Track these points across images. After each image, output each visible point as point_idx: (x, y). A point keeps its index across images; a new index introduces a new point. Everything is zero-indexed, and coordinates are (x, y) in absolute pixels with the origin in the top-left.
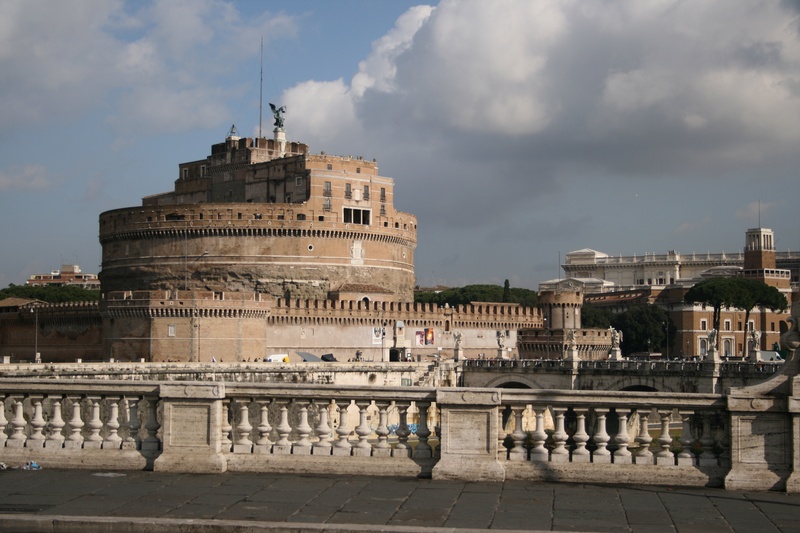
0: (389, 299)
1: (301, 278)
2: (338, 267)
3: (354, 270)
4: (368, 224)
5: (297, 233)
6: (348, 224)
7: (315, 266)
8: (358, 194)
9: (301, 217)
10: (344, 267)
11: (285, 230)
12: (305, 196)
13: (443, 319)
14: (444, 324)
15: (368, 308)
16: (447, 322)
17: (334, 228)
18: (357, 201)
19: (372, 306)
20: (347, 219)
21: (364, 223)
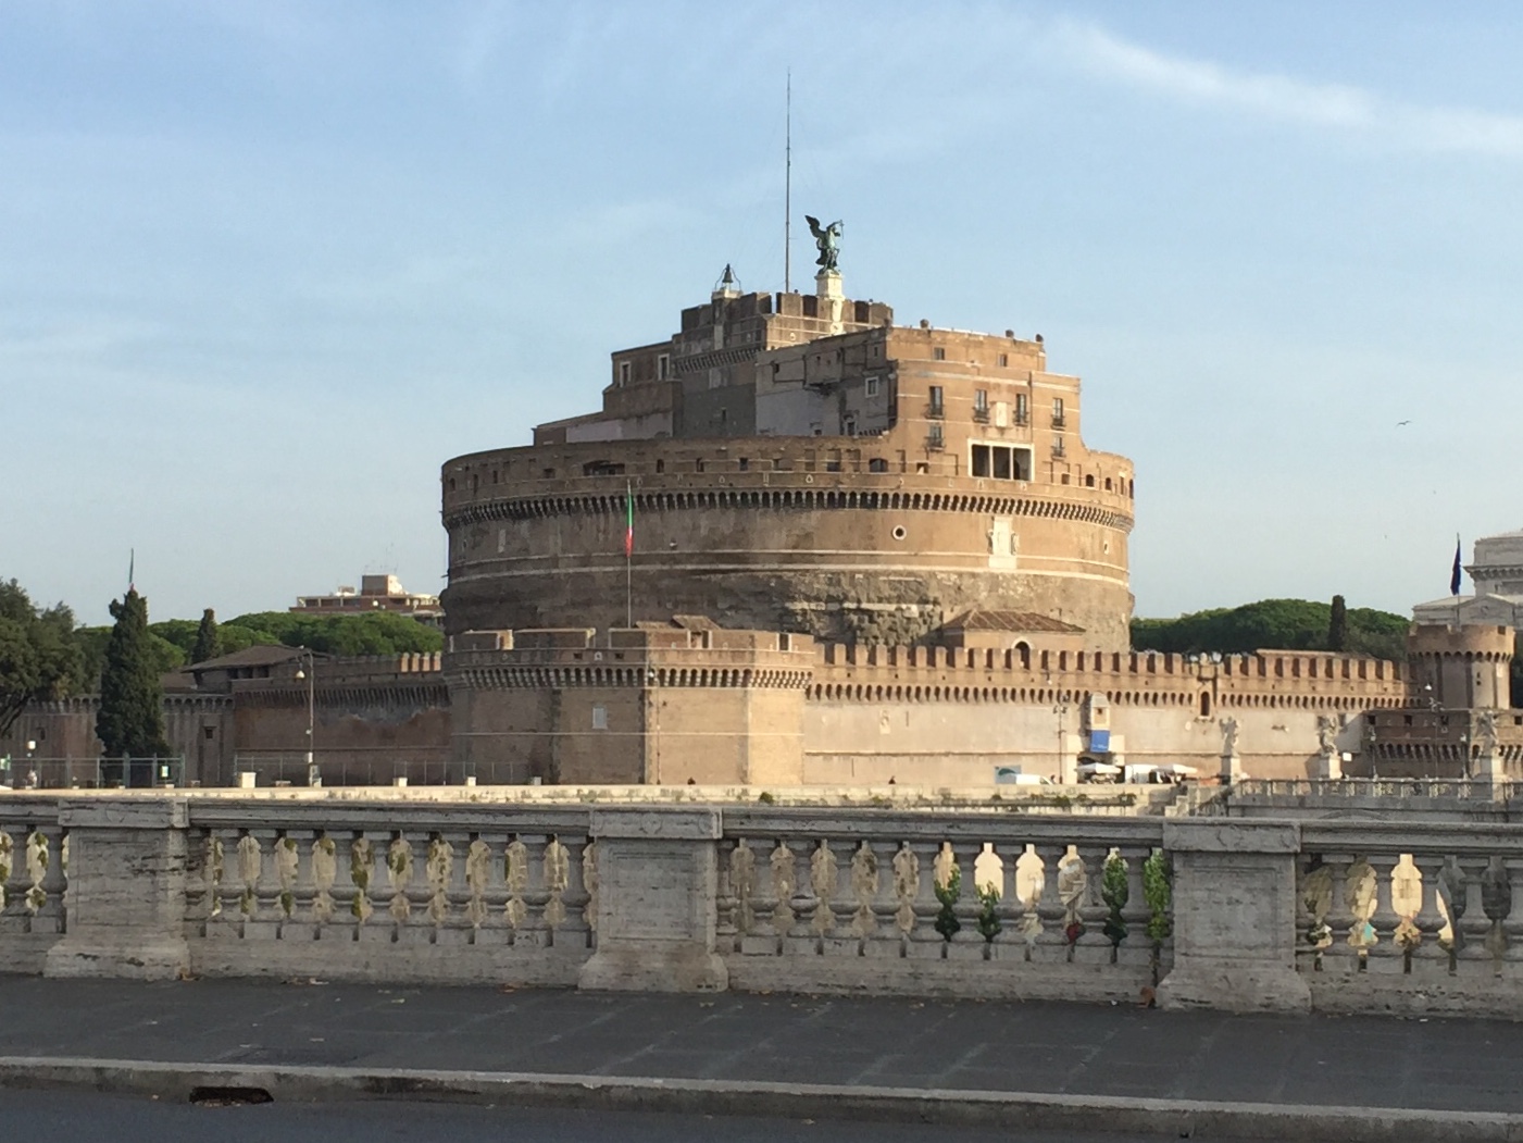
0: (1072, 644)
1: (880, 600)
2: (960, 575)
3: (994, 581)
4: (1026, 478)
5: (871, 501)
6: (980, 480)
7: (910, 574)
8: (1002, 414)
9: (879, 465)
10: (973, 575)
11: (842, 495)
12: (885, 420)
13: (1195, 688)
14: (1197, 700)
15: (1027, 666)
16: (1205, 696)
17: (950, 489)
18: (1002, 430)
19: (1035, 662)
20: (979, 470)
21: (1017, 477)
